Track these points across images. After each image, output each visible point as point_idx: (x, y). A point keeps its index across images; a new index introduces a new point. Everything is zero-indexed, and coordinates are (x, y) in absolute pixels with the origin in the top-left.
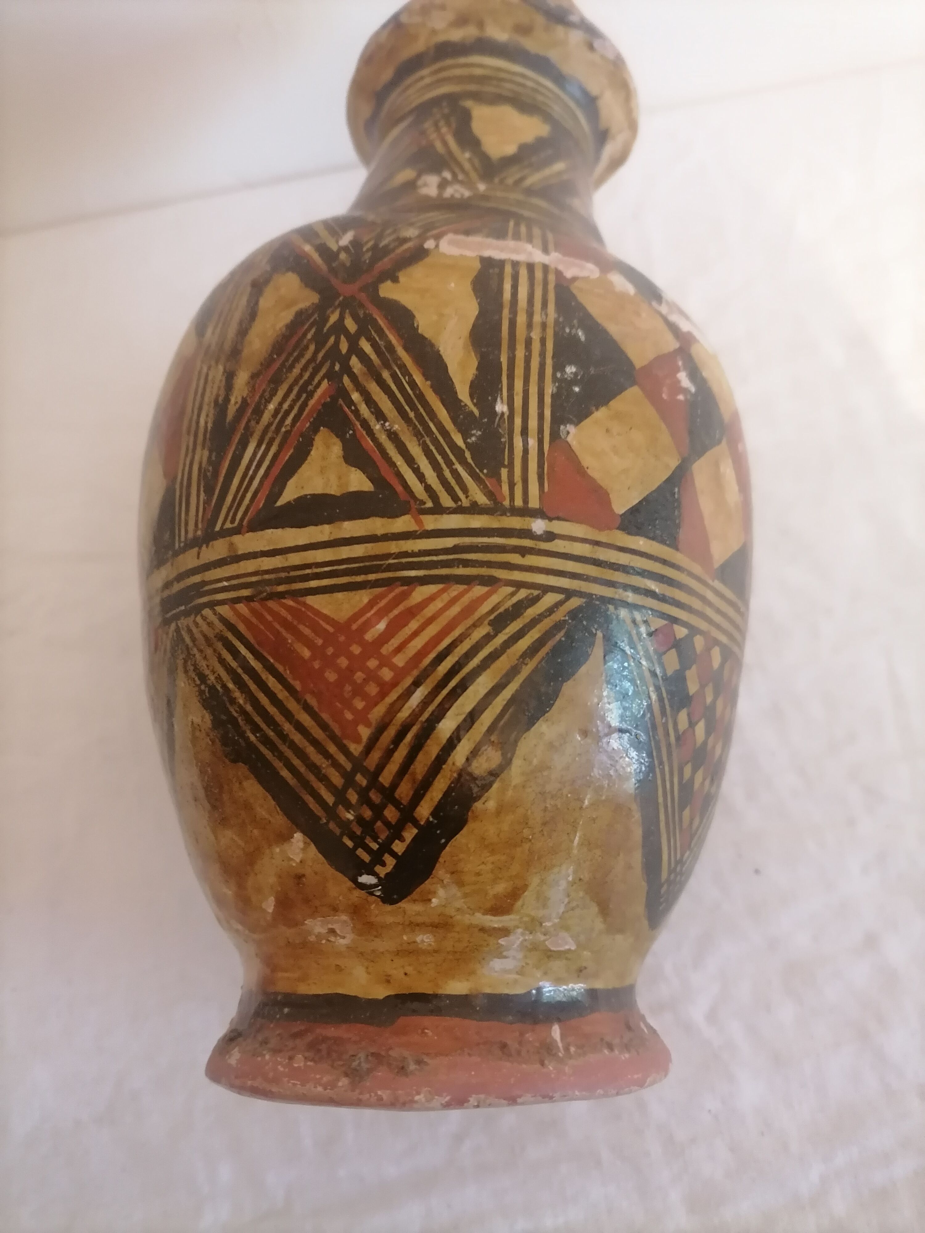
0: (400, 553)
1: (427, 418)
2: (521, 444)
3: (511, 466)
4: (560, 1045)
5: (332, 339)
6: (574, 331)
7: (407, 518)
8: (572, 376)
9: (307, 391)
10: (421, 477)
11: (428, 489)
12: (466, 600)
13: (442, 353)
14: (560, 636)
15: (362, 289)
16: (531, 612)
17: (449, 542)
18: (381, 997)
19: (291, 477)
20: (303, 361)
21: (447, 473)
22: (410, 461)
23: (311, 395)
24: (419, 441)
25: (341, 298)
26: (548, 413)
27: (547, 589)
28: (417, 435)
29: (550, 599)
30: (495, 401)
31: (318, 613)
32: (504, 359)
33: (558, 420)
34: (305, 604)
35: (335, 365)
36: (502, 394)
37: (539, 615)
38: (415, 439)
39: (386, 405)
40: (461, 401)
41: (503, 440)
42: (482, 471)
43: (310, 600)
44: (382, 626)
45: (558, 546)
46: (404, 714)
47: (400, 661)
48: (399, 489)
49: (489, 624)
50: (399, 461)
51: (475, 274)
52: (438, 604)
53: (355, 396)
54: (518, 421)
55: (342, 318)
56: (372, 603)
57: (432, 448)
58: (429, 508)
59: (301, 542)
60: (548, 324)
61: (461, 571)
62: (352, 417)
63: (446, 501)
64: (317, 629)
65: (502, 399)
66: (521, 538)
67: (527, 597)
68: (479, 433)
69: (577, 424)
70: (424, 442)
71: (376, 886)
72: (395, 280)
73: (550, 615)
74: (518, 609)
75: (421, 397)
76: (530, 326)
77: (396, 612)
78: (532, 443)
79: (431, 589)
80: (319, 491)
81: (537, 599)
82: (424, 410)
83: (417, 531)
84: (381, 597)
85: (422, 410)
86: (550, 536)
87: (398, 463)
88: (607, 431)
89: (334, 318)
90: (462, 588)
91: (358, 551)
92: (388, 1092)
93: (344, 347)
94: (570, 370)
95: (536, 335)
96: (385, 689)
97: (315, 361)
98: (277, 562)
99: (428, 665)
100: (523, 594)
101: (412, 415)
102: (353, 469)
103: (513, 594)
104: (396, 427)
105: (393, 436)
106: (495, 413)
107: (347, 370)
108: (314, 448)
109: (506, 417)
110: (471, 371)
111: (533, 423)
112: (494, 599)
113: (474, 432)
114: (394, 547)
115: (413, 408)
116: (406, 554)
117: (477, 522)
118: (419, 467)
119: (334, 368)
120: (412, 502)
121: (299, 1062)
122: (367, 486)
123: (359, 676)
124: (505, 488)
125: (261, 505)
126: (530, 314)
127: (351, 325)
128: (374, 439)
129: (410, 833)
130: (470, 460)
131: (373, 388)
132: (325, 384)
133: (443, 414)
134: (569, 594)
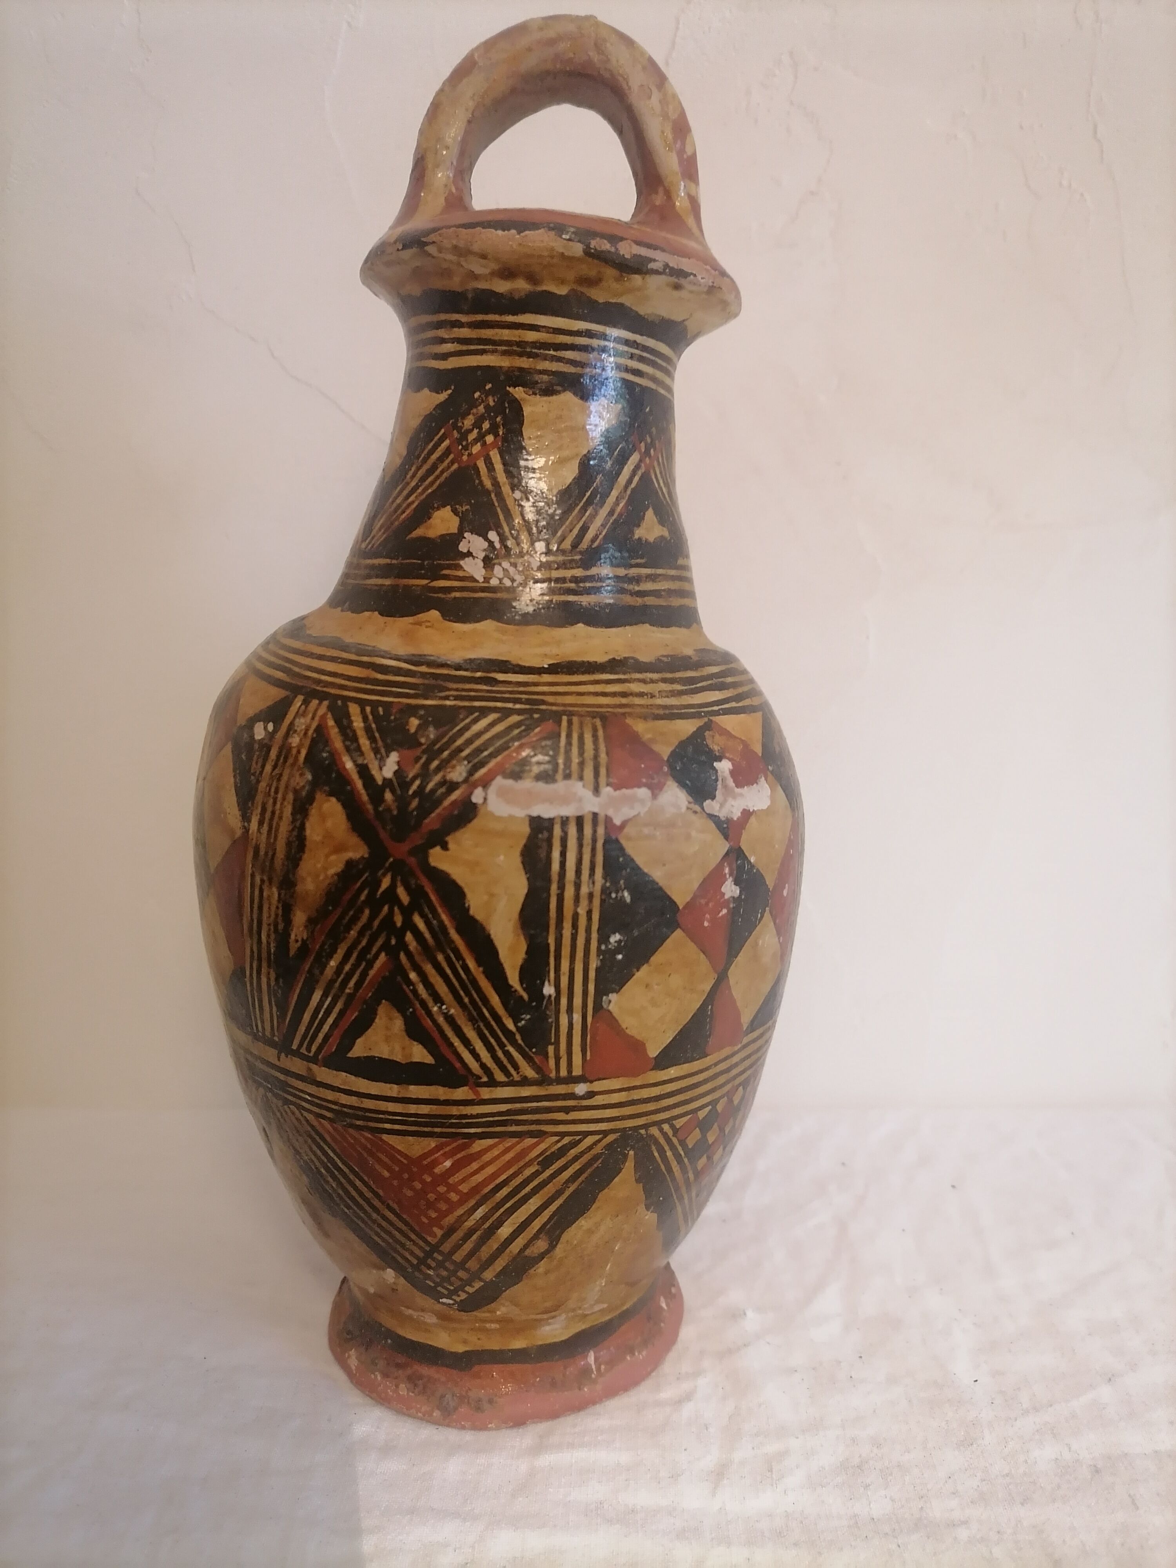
0: (460, 1115)
1: (480, 1003)
2: (567, 1021)
3: (557, 1043)
4: (594, 1367)
5: (386, 908)
6: (620, 894)
7: (466, 1088)
8: (616, 944)
9: (365, 959)
10: (476, 1056)
11: (483, 1066)
12: (518, 1148)
13: (492, 936)
14: (598, 1163)
15: (413, 852)
16: (573, 1152)
17: (504, 1107)
18: (461, 1351)
19: (359, 1037)
20: (360, 924)
21: (500, 1054)
22: (466, 1043)
23: (370, 965)
24: (474, 1025)
25: (391, 859)
26: (591, 987)
27: (587, 1134)
28: (472, 1019)
29: (589, 1140)
30: (543, 984)
31: (393, 1148)
32: (551, 940)
33: (601, 992)
34: (381, 1140)
35: (391, 939)
36: (549, 976)
37: (580, 1153)
38: (470, 1023)
39: (442, 988)
40: (511, 987)
41: (550, 1020)
42: (531, 1050)
43: (385, 1137)
44: (448, 1164)
45: (599, 1100)
46: (470, 1223)
47: (464, 1188)
48: (458, 1065)
49: (538, 1164)
50: (457, 1043)
51: (523, 841)
52: (496, 1152)
53: (413, 976)
54: (564, 1001)
55: (392, 887)
56: (438, 1148)
57: (486, 1032)
58: (485, 1082)
59: (373, 1092)
60: (595, 894)
61: (514, 1128)
62: (411, 995)
63: (500, 1077)
64: (392, 1158)
65: (549, 981)
66: (565, 1100)
67: (570, 1142)
68: (528, 1017)
69: (617, 992)
70: (479, 1026)
71: (453, 1304)
72: (445, 847)
73: (590, 1151)
74: (563, 1151)
75: (474, 982)
76: (577, 899)
77: (459, 1156)
78: (577, 1017)
79: (490, 1142)
80: (385, 1056)
81: (580, 1141)
82: (477, 994)
83: (475, 1100)
84: (447, 1144)
85: (475, 996)
86: (591, 1095)
87: (456, 1044)
88: (647, 986)
89: (386, 883)
90: (515, 1140)
91: (425, 1109)
92: (469, 1423)
93: (399, 920)
94: (615, 938)
95: (582, 911)
96: (452, 1207)
97: (371, 928)
98: (353, 1101)
99: (488, 1193)
100: (566, 1140)
101: (466, 1000)
102: (415, 1043)
103: (558, 1141)
104: (452, 1011)
105: (450, 1019)
106: (543, 996)
107: (402, 945)
108: (378, 1017)
109: (553, 999)
110: (521, 956)
111: (578, 1001)
112: (543, 1146)
113: (523, 1016)
114: (455, 1110)
115: (468, 994)
116: (465, 1116)
117: (526, 1092)
118: (474, 1049)
119: (390, 942)
120: (470, 1077)
121: (403, 1390)
122: (429, 1060)
123: (431, 1196)
124: (552, 1062)
125: (333, 1050)
126: (578, 886)
127: (405, 898)
128: (434, 1021)
129: (478, 1285)
130: (520, 1042)
131: (429, 968)
132: (383, 957)
133: (495, 1000)
134: (605, 1133)
